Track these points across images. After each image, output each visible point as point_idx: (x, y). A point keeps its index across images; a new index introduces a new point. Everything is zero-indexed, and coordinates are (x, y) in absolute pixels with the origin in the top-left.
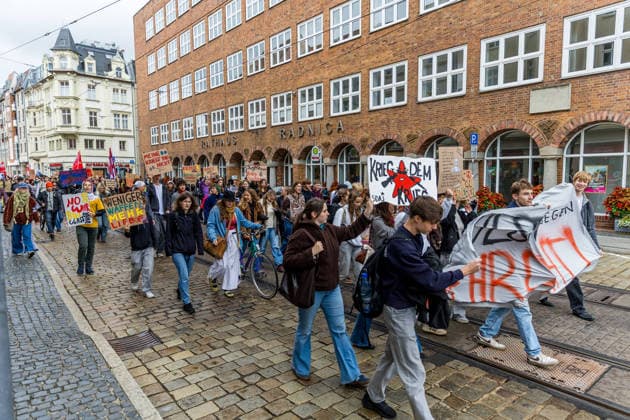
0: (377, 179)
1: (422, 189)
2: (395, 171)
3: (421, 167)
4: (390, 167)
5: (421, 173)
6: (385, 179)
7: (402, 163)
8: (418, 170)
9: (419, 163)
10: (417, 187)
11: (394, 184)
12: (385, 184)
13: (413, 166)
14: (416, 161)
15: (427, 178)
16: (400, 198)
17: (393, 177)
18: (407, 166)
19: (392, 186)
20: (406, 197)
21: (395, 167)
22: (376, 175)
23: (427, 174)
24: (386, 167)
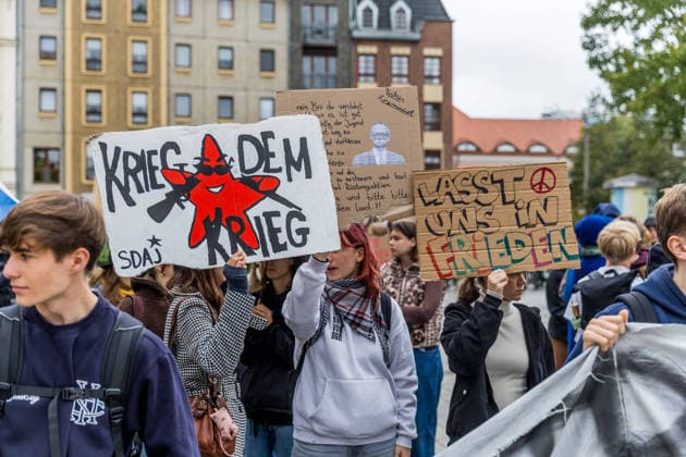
0: (131, 203)
1: (285, 210)
2: (191, 169)
3: (275, 146)
4: (173, 159)
5: (278, 161)
6: (157, 196)
7: (209, 143)
8: (265, 155)
9: (268, 135)
10: (268, 204)
11: (190, 208)
12: (158, 213)
13: (248, 147)
14: (255, 130)
15: (298, 176)
16: (214, 246)
17: (184, 186)
18: (229, 149)
19: (184, 216)
20: (234, 239)
21: (189, 157)
22: (125, 191)
23: (299, 161)
24: (156, 161)
